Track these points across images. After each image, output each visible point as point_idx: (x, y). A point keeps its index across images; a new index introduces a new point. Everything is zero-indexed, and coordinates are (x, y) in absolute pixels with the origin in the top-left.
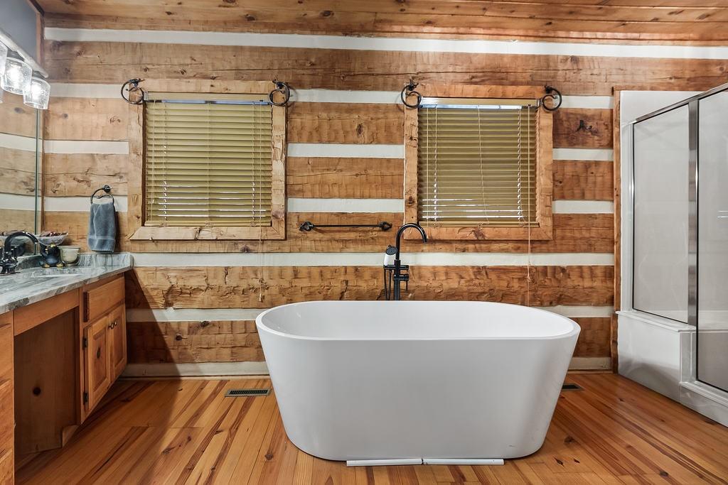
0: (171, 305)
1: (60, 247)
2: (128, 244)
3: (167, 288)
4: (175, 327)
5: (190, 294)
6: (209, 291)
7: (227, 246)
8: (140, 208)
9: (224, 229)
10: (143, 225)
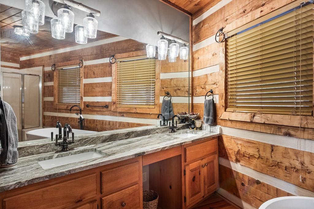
0: (239, 161)
1: (195, 121)
2: (220, 121)
3: (236, 150)
4: (241, 176)
5: (249, 158)
6: (260, 160)
7: (273, 129)
8: (224, 101)
9: (269, 116)
10: (225, 111)
